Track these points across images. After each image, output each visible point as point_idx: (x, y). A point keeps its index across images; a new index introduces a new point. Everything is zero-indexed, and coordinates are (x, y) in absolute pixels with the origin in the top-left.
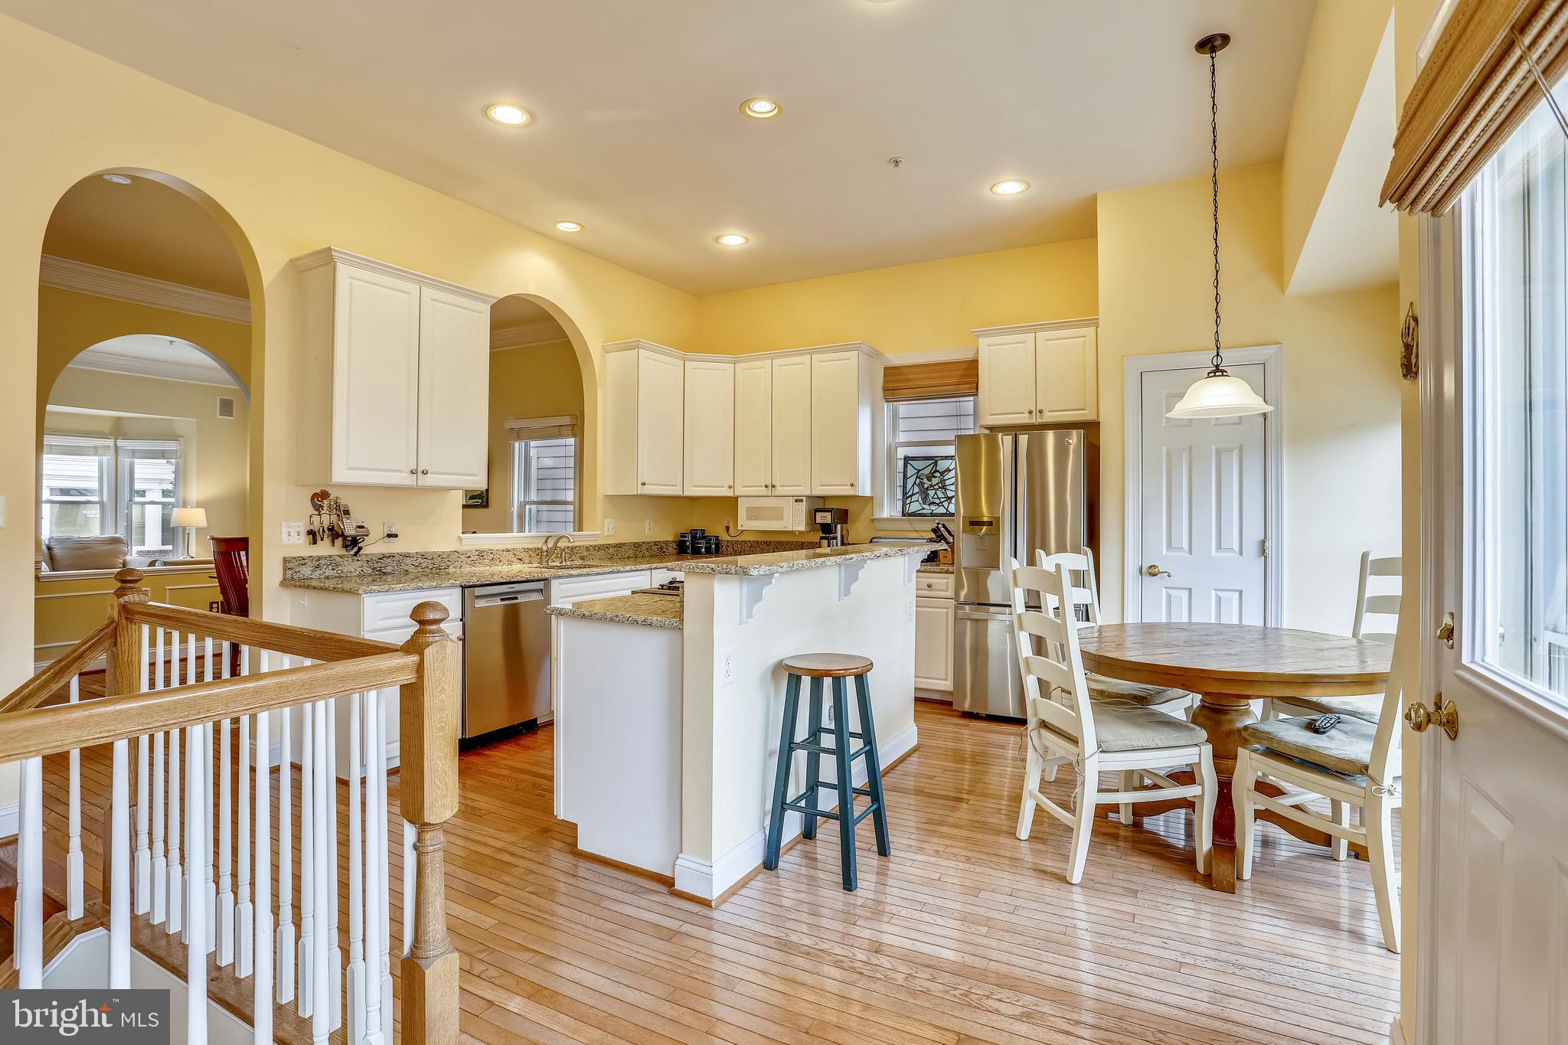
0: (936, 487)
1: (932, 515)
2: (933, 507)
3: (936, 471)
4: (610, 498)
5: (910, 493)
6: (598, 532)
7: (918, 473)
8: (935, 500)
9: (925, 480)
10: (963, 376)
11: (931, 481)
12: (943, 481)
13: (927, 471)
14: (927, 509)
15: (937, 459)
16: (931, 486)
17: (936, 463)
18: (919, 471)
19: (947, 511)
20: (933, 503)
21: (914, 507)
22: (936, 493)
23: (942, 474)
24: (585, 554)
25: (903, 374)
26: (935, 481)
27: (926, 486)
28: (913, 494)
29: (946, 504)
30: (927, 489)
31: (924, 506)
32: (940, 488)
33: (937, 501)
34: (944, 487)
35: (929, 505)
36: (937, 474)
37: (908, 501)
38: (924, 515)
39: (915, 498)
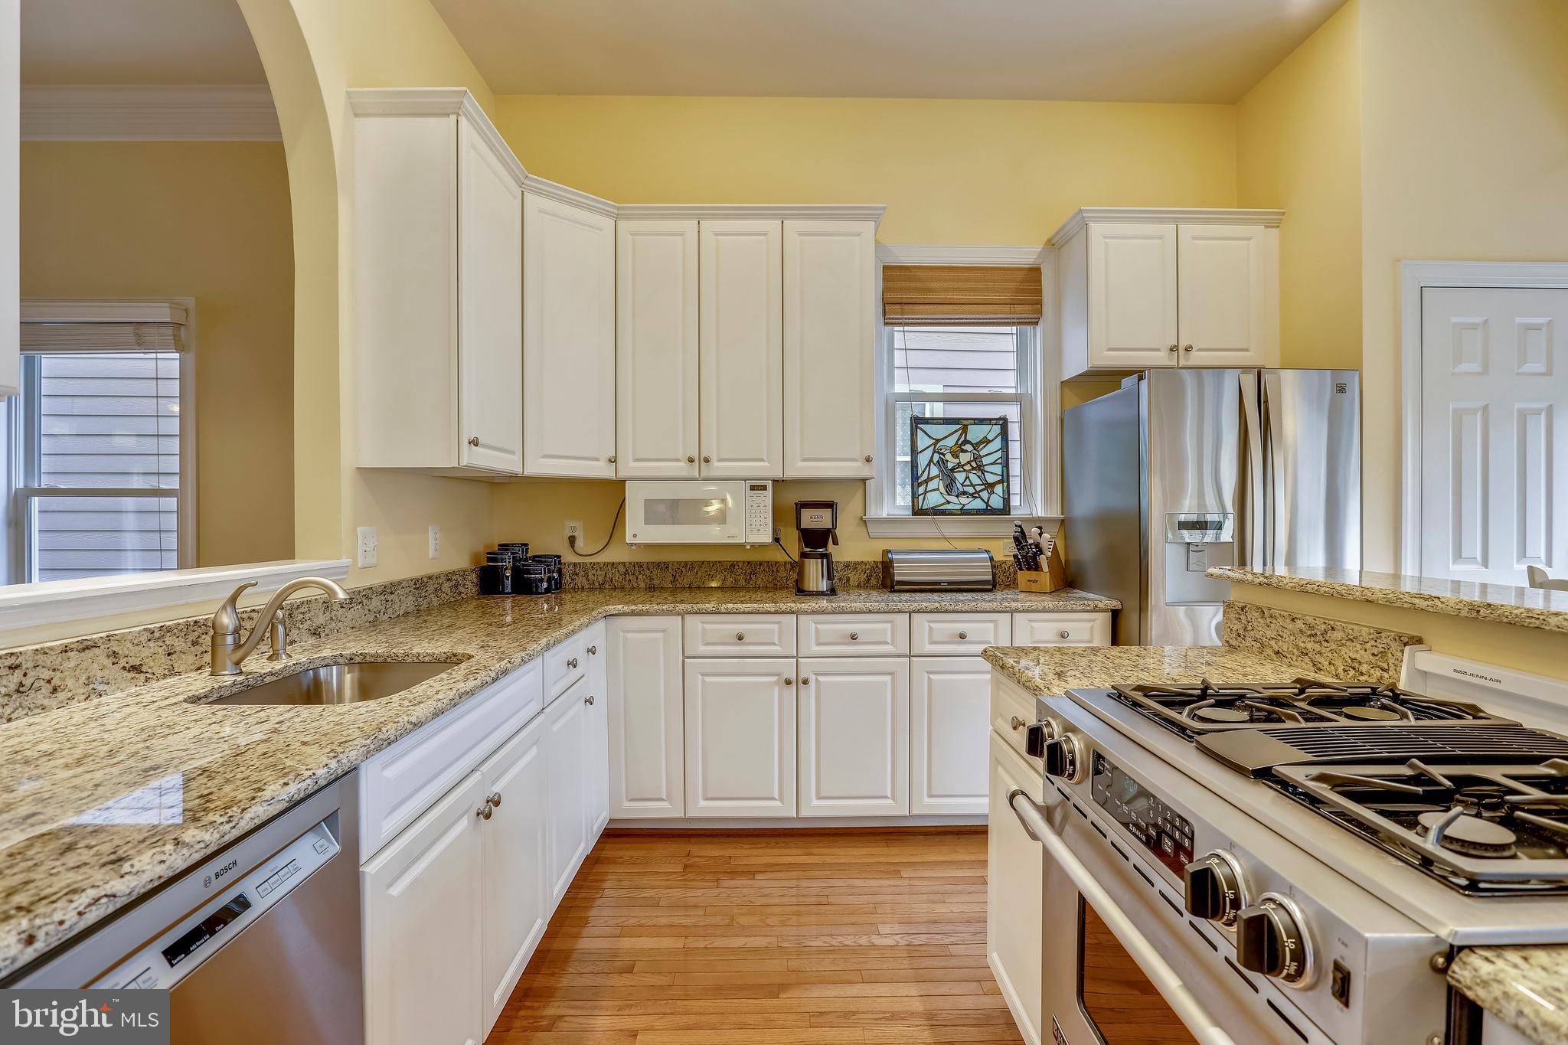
0: (968, 467)
1: (964, 512)
2: (964, 500)
3: (966, 442)
4: (369, 475)
5: (925, 476)
6: (345, 561)
7: (935, 444)
8: (966, 489)
9: (948, 457)
10: (1019, 291)
11: (957, 457)
12: (977, 458)
13: (950, 442)
14: (955, 502)
15: (966, 422)
16: (959, 465)
17: (965, 429)
18: (938, 441)
19: (987, 504)
20: (964, 493)
21: (934, 499)
22: (967, 477)
23: (976, 446)
24: (321, 619)
25: (918, 280)
26: (964, 458)
27: (950, 466)
28: (929, 479)
29: (985, 495)
30: (953, 470)
31: (949, 498)
32: (973, 469)
33: (971, 490)
34: (980, 468)
35: (957, 496)
36: (968, 447)
37: (921, 490)
38: (951, 513)
39: (932, 485)
